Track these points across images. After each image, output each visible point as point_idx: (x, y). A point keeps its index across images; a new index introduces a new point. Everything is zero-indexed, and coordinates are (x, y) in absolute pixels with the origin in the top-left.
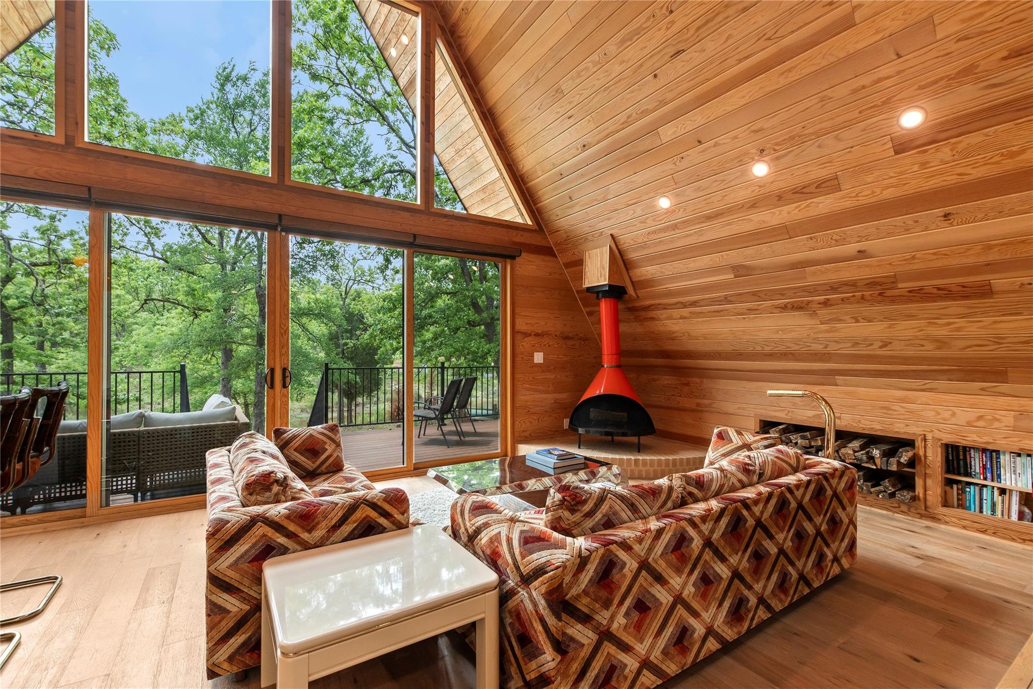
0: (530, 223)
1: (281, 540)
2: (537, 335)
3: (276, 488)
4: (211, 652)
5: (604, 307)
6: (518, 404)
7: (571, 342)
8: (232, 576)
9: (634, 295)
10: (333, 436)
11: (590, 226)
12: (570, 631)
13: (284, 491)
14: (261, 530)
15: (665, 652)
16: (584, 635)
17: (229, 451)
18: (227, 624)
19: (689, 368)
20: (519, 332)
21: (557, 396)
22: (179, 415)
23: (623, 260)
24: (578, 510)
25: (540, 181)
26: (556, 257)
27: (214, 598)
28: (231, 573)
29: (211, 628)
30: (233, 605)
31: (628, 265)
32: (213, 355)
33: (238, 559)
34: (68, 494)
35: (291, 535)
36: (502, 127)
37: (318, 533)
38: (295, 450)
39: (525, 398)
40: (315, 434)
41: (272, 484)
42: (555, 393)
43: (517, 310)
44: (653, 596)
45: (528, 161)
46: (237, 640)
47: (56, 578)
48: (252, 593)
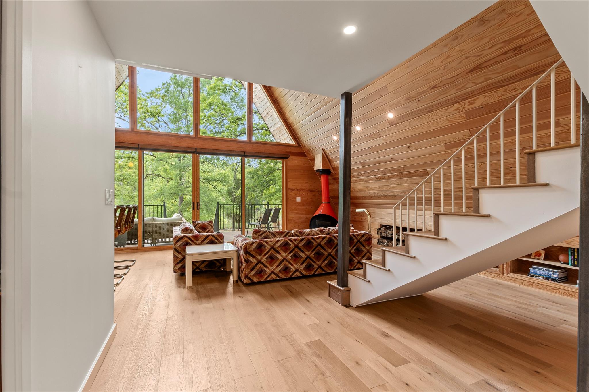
0: (295, 143)
1: (190, 242)
2: (297, 190)
3: (189, 231)
4: (174, 267)
5: (323, 178)
6: (289, 218)
7: (313, 193)
8: (179, 249)
9: (333, 172)
10: (211, 224)
11: (315, 145)
12: (249, 258)
13: (192, 232)
14: (185, 239)
15: (280, 271)
16: (254, 261)
17: (179, 227)
18: (178, 261)
19: (359, 204)
20: (289, 189)
21: (307, 216)
22: (163, 219)
23: (328, 159)
24: (257, 234)
25: (296, 126)
26: (307, 157)
27: (175, 254)
28: (178, 248)
29: (174, 261)
30: (179, 256)
31: (330, 161)
32: (175, 201)
33: (180, 245)
34: (134, 242)
35: (192, 241)
36: (281, 106)
37: (199, 241)
38: (199, 228)
39: (292, 216)
40: (205, 223)
41: (189, 230)
42: (306, 214)
43: (288, 180)
44: (276, 256)
45: (292, 118)
46: (180, 265)
47: (134, 260)
48: (183, 254)
